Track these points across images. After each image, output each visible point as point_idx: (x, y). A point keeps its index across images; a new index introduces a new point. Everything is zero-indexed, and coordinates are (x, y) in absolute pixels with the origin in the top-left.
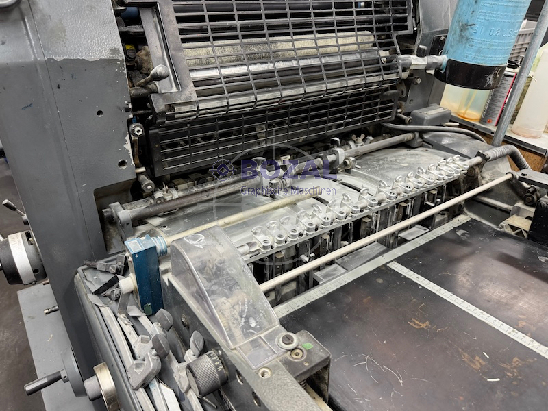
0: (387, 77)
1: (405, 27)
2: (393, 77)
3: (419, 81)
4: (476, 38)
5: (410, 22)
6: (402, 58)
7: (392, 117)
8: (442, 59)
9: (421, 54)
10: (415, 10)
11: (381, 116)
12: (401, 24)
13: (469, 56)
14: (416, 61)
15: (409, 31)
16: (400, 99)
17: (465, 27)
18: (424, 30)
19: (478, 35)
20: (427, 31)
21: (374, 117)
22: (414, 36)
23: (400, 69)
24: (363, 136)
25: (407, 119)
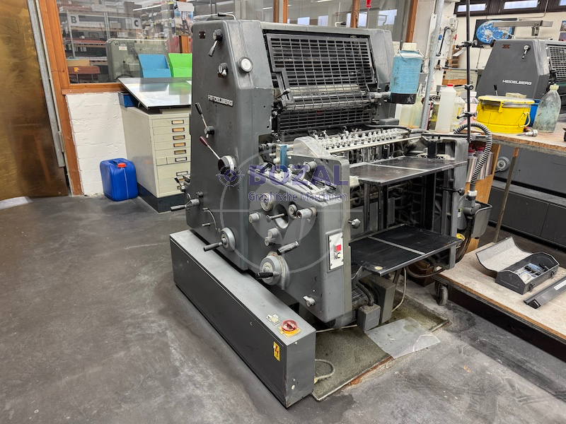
0: (364, 101)
1: (372, 81)
2: (367, 101)
3: (380, 104)
4: (400, 83)
5: (373, 79)
6: (371, 94)
7: (370, 122)
8: (389, 93)
9: (379, 91)
10: (375, 74)
11: (364, 120)
12: (369, 80)
13: (398, 91)
14: (378, 95)
15: (373, 82)
16: (373, 114)
17: (395, 79)
18: (380, 82)
19: (400, 81)
20: (381, 83)
21: (360, 121)
22: (375, 85)
23: (370, 98)
24: (357, 129)
25: (377, 122)
